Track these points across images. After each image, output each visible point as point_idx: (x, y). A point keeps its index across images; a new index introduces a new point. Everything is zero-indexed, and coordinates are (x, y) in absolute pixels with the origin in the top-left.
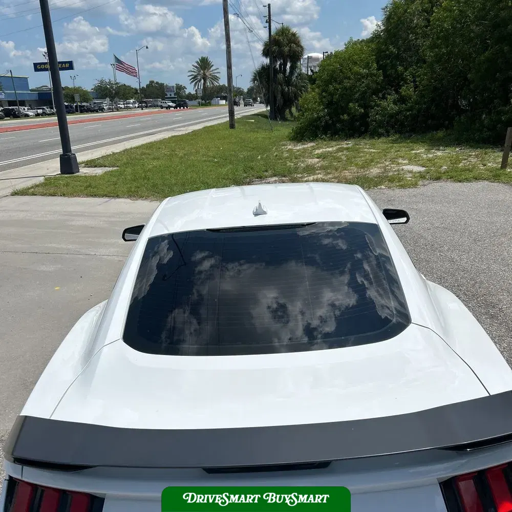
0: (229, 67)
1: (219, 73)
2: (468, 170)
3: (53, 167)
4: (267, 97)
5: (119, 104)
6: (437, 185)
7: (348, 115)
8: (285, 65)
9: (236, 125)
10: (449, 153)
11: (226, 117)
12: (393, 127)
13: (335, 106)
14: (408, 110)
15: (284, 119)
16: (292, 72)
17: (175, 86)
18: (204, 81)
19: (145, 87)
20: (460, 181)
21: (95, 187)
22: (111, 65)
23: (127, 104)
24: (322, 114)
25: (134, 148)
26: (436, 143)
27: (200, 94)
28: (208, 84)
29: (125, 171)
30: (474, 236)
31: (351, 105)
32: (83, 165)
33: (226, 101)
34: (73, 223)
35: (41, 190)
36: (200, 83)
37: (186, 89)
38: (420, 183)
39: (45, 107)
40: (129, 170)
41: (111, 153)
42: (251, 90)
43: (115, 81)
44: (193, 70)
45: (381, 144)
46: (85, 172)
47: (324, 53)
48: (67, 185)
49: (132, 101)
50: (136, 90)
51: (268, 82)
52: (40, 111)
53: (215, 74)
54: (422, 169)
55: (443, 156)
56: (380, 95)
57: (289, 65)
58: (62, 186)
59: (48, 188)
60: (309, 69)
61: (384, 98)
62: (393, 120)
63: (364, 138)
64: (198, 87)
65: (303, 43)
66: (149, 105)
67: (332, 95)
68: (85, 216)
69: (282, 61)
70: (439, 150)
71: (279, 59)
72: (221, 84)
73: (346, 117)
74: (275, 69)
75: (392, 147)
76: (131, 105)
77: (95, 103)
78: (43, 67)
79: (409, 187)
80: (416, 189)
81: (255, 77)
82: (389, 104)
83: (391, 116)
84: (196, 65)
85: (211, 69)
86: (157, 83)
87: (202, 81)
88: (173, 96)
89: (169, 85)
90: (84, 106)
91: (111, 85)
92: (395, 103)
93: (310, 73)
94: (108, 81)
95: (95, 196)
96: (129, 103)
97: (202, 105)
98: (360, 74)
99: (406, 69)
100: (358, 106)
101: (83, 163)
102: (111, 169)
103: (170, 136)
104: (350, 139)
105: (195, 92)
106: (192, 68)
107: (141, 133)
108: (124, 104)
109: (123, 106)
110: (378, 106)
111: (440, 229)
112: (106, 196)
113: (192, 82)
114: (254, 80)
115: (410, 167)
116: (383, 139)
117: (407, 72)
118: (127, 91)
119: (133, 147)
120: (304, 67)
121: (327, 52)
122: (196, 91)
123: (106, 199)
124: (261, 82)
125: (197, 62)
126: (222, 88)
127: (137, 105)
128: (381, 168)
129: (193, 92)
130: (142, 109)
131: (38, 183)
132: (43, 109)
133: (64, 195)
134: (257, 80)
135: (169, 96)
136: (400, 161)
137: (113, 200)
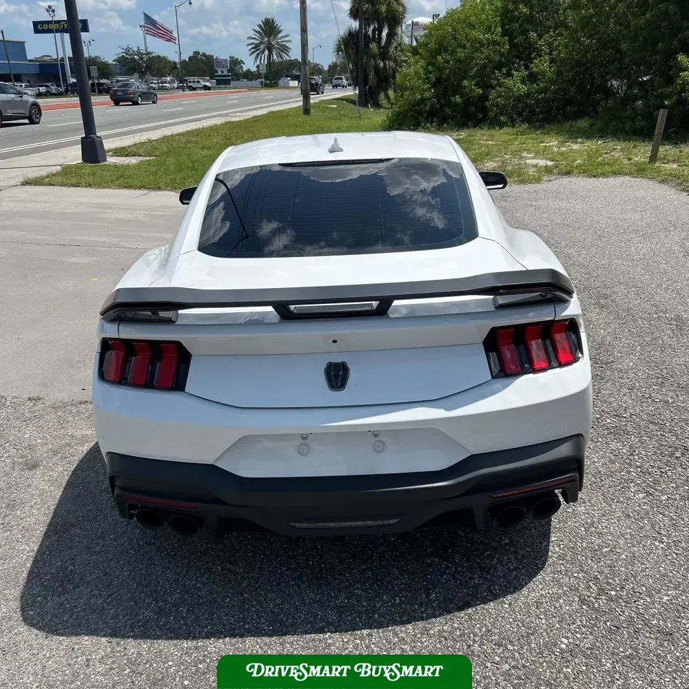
0: (304, 30)
1: (291, 41)
2: (608, 164)
3: (74, 155)
4: (355, 74)
5: (152, 83)
6: (565, 180)
7: (462, 97)
8: (380, 32)
9: (312, 111)
10: (589, 147)
11: (298, 101)
12: (520, 114)
13: (444, 85)
14: (540, 92)
15: (377, 105)
16: (389, 41)
17: (229, 59)
18: (269, 52)
19: (187, 60)
20: (595, 176)
21: (129, 177)
22: (141, 27)
23: (162, 83)
24: (427, 95)
25: (177, 135)
26: (574, 135)
27: (263, 71)
28: (275, 57)
29: (166, 160)
30: (599, 233)
31: (466, 83)
32: (110, 153)
33: (299, 82)
34: (106, 216)
35: (60, 179)
36: (263, 56)
37: (244, 63)
38: (545, 178)
39: (49, 84)
40: (171, 160)
41: (147, 141)
42: (333, 68)
43: (146, 50)
44: (254, 37)
45: (502, 135)
46: (114, 161)
47: (434, 16)
48: (93, 174)
49: (168, 79)
50: (175, 63)
51: (357, 54)
52: (43, 89)
53: (284, 43)
54: (550, 163)
55: (580, 150)
56: (504, 70)
57: (385, 31)
58: (86, 176)
59: (67, 177)
60: (414, 38)
61: (509, 75)
62: (520, 106)
63: (481, 129)
64: (260, 61)
67: (440, 69)
68: (120, 208)
69: (376, 26)
70: (576, 143)
71: (373, 22)
72: (293, 58)
73: (458, 99)
74: (366, 36)
75: (515, 139)
76: (168, 85)
77: (118, 81)
78: (45, 27)
79: (530, 183)
80: (538, 185)
81: (340, 46)
82: (516, 84)
83: (518, 99)
84: (258, 29)
85: (280, 36)
86: (204, 55)
87: (267, 52)
88: (225, 73)
89: (221, 58)
90: (104, 84)
91: (140, 56)
92: (523, 82)
93: (414, 44)
94: (135, 49)
95: (130, 187)
96: (165, 83)
97: (265, 86)
98: (480, 42)
99: (540, 36)
100: (475, 85)
101: (110, 151)
102: (148, 158)
103: (223, 122)
104: (463, 129)
106: (252, 34)
107: (184, 119)
108: (158, 83)
109: (156, 86)
110: (501, 85)
111: (560, 226)
112: (144, 187)
113: (253, 53)
114: (339, 50)
115: (534, 161)
116: (506, 129)
117: (542, 40)
118: (164, 64)
119: (175, 133)
120: (406, 35)
121: (438, 15)
122: (258, 67)
123: (145, 191)
124: (347, 54)
125: (260, 26)
126: (293, 64)
127: (176, 85)
128: (497, 162)
129: (254, 69)
130: (183, 91)
131: (54, 172)
132: (47, 86)
133: (90, 186)
134: (342, 51)
135: (220, 73)
136: (525, 154)
137: (153, 193)
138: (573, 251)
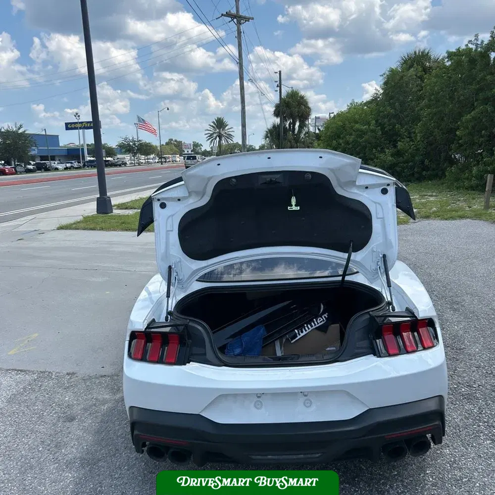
0: (244, 126)
1: (234, 132)
2: (455, 210)
3: (91, 208)
5: (141, 159)
6: (426, 222)
8: (294, 125)
10: (441, 198)
14: (404, 163)
16: (300, 131)
17: (192, 143)
18: (220, 139)
19: (165, 144)
20: (446, 219)
21: (129, 223)
22: (135, 124)
23: (147, 159)
27: (215, 151)
28: (223, 142)
32: (115, 207)
34: (113, 249)
35: (82, 225)
36: (215, 141)
37: (202, 146)
39: (73, 162)
41: (140, 198)
42: (262, 147)
43: (138, 139)
44: (210, 129)
46: (118, 212)
47: (330, 113)
48: (105, 222)
49: (152, 156)
50: (156, 147)
51: (278, 140)
52: (69, 165)
53: (229, 133)
55: (435, 201)
56: (379, 149)
57: (297, 124)
58: (100, 223)
59: (87, 224)
60: (317, 128)
61: (383, 151)
64: (214, 144)
65: (310, 105)
66: (168, 160)
68: (123, 244)
69: (291, 121)
70: (432, 196)
71: (289, 119)
72: (235, 142)
74: (285, 128)
76: (151, 161)
77: (118, 159)
78: (73, 126)
79: (401, 224)
80: (407, 226)
81: (267, 135)
84: (212, 124)
85: (227, 128)
86: (176, 141)
87: (218, 139)
88: (190, 152)
89: (187, 143)
90: (109, 160)
91: (133, 142)
92: (392, 155)
93: (317, 131)
94: (131, 138)
95: (130, 230)
96: (150, 159)
98: (361, 131)
99: (402, 126)
101: (115, 205)
105: (210, 150)
106: (208, 127)
108: (145, 159)
109: (144, 161)
113: (209, 139)
114: (266, 137)
117: (404, 129)
118: (149, 148)
120: (312, 126)
121: (333, 113)
122: (212, 148)
124: (272, 139)
125: (213, 122)
126: (235, 146)
127: (156, 161)
129: (209, 149)
130: (162, 164)
131: (79, 220)
132: (71, 163)
133: (102, 229)
134: (268, 138)
135: (186, 152)
138: (433, 272)
